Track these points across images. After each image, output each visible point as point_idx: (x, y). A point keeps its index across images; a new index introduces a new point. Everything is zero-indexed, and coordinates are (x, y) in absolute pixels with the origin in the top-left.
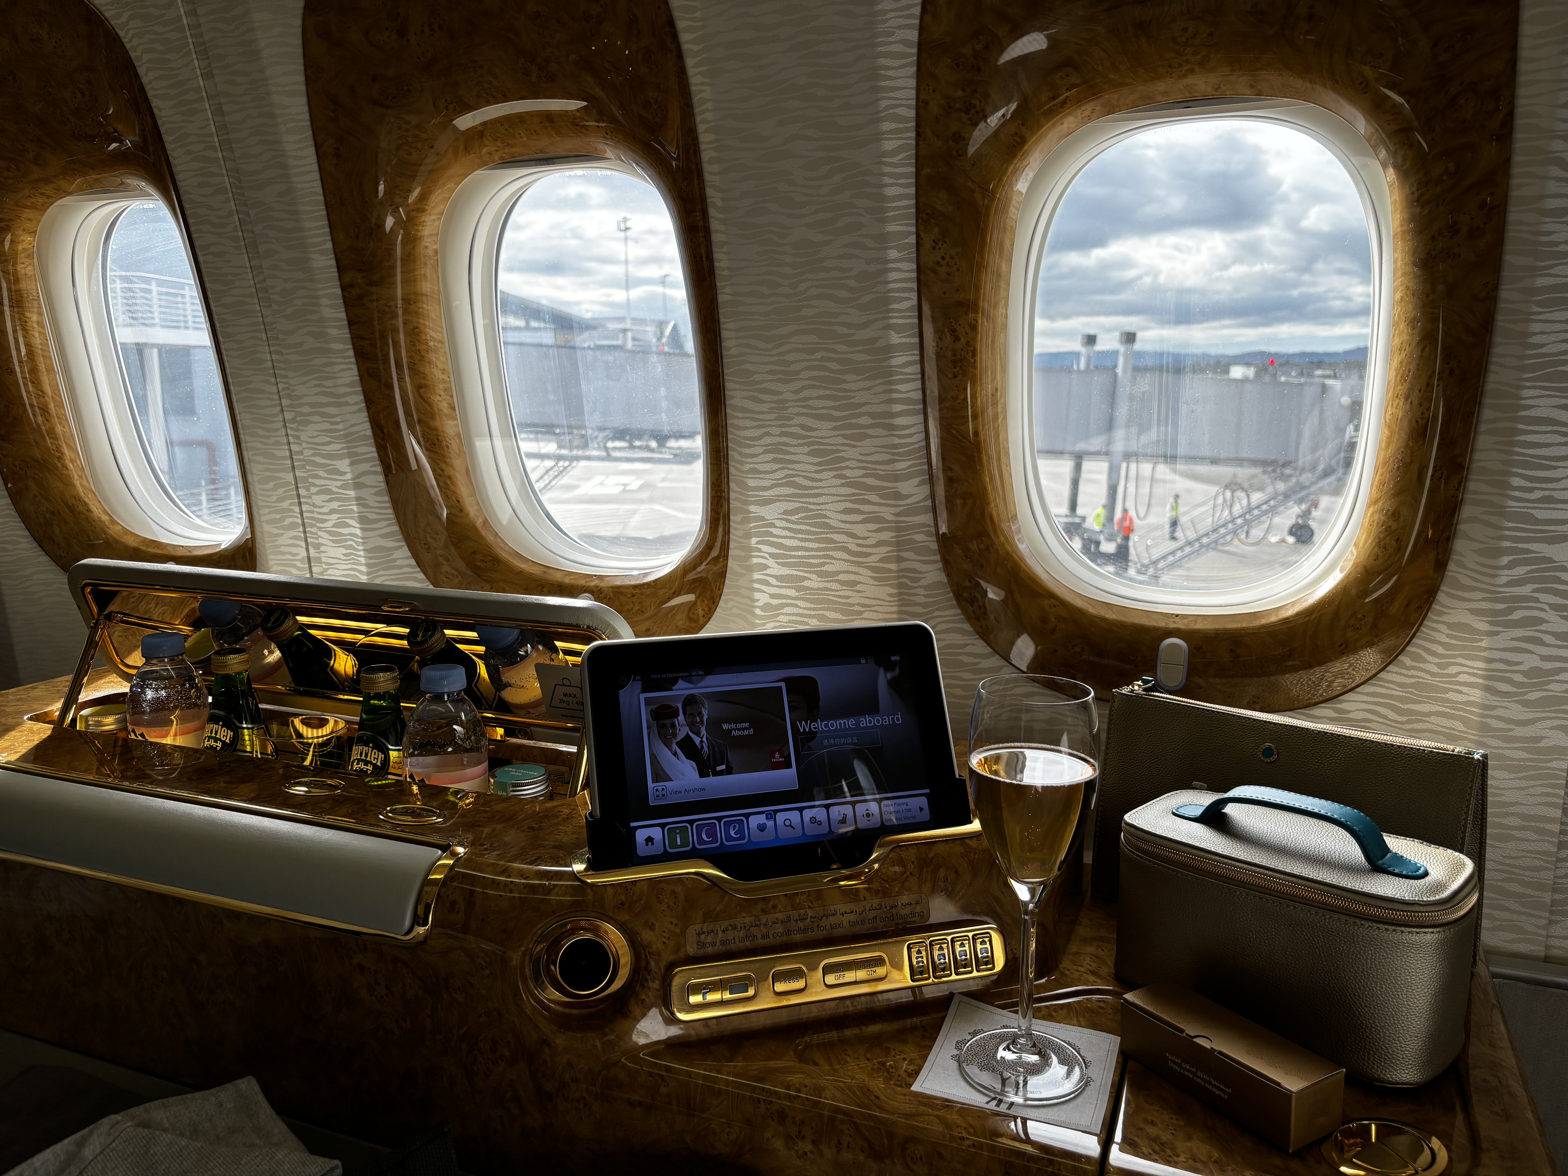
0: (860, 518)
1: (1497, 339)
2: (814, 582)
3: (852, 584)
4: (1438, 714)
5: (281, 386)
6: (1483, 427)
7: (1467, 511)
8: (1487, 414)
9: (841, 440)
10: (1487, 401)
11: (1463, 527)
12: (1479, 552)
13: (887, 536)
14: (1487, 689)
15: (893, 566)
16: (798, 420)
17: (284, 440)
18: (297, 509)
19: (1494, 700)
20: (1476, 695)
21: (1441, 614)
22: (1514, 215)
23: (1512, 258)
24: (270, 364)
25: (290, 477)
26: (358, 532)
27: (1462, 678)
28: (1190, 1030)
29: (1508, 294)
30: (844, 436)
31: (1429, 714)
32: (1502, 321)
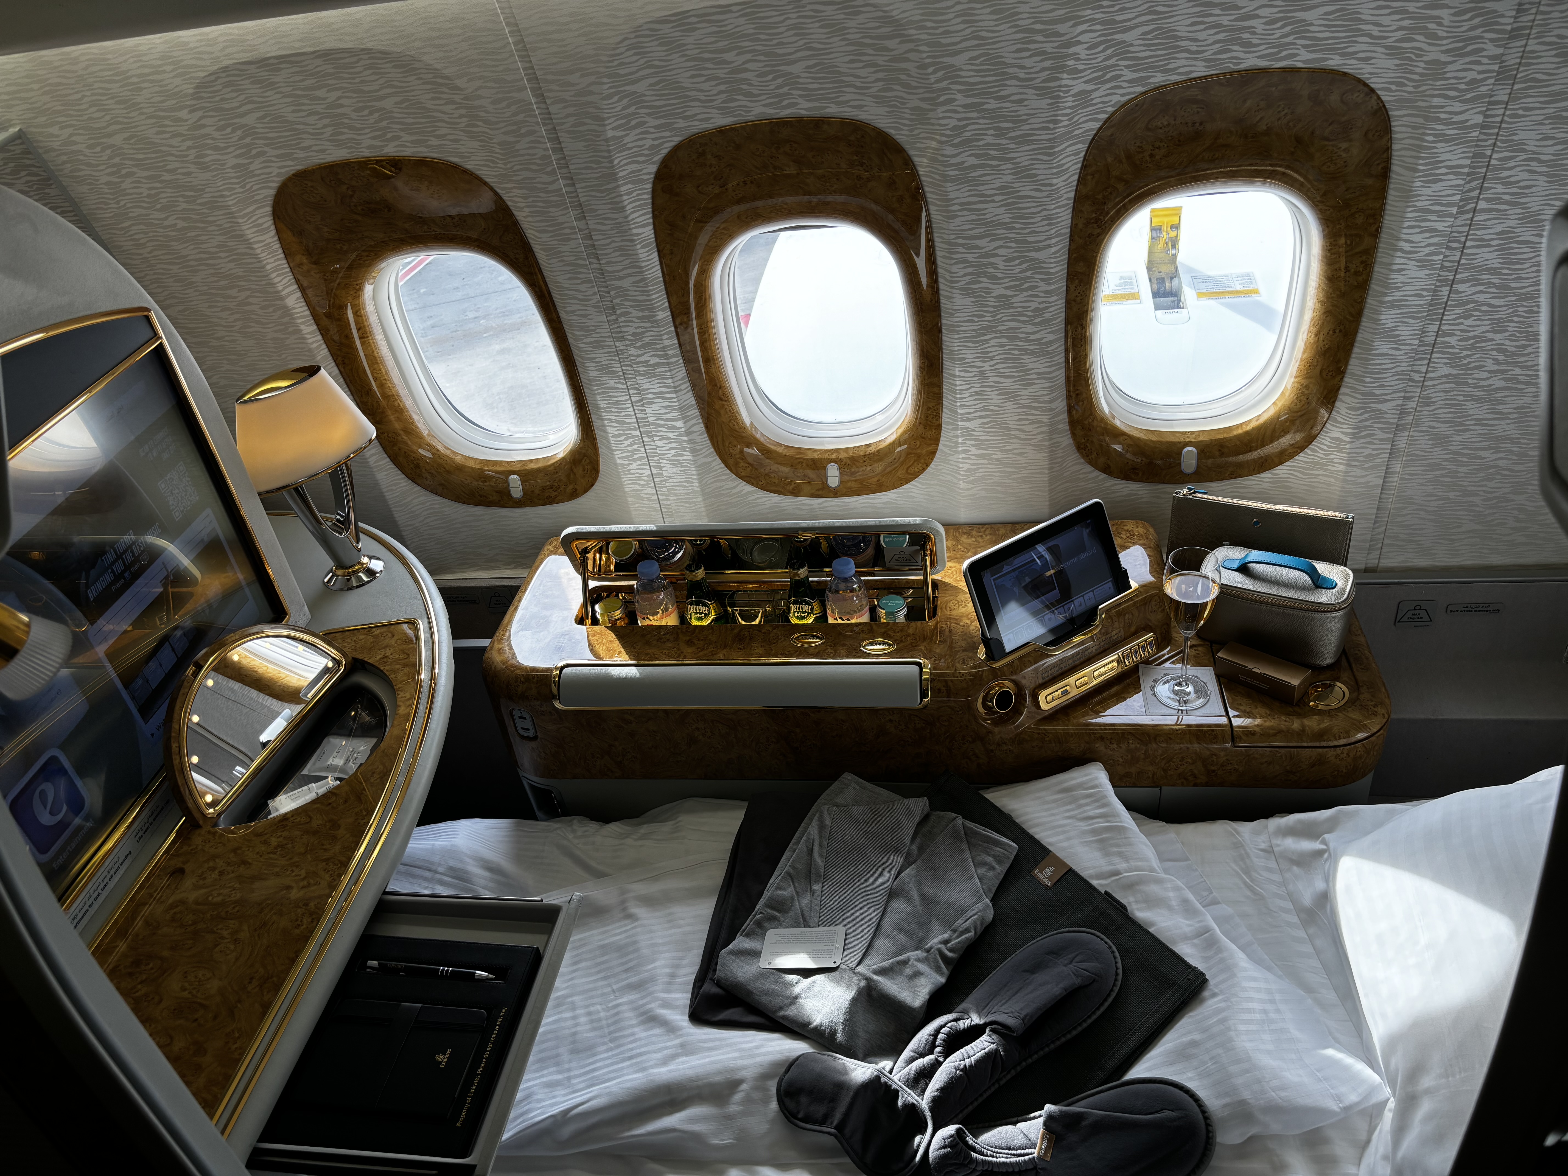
0: (1028, 422)
1: (1364, 319)
2: (998, 455)
3: (1021, 454)
4: (1323, 475)
5: (629, 384)
6: (1353, 355)
7: (1343, 390)
8: (1356, 350)
9: (1019, 387)
10: (1356, 344)
11: (1340, 397)
12: (1348, 408)
13: (1044, 429)
14: (1347, 465)
15: (1047, 443)
16: (992, 379)
17: (633, 413)
18: (643, 449)
19: (1349, 469)
20: (1342, 468)
21: (1327, 433)
22: (1377, 268)
23: (1374, 286)
24: (621, 374)
25: (637, 433)
26: (690, 458)
27: (1335, 460)
28: (1250, 666)
29: (1370, 301)
30: (1020, 385)
31: (1319, 475)
32: (1366, 312)
